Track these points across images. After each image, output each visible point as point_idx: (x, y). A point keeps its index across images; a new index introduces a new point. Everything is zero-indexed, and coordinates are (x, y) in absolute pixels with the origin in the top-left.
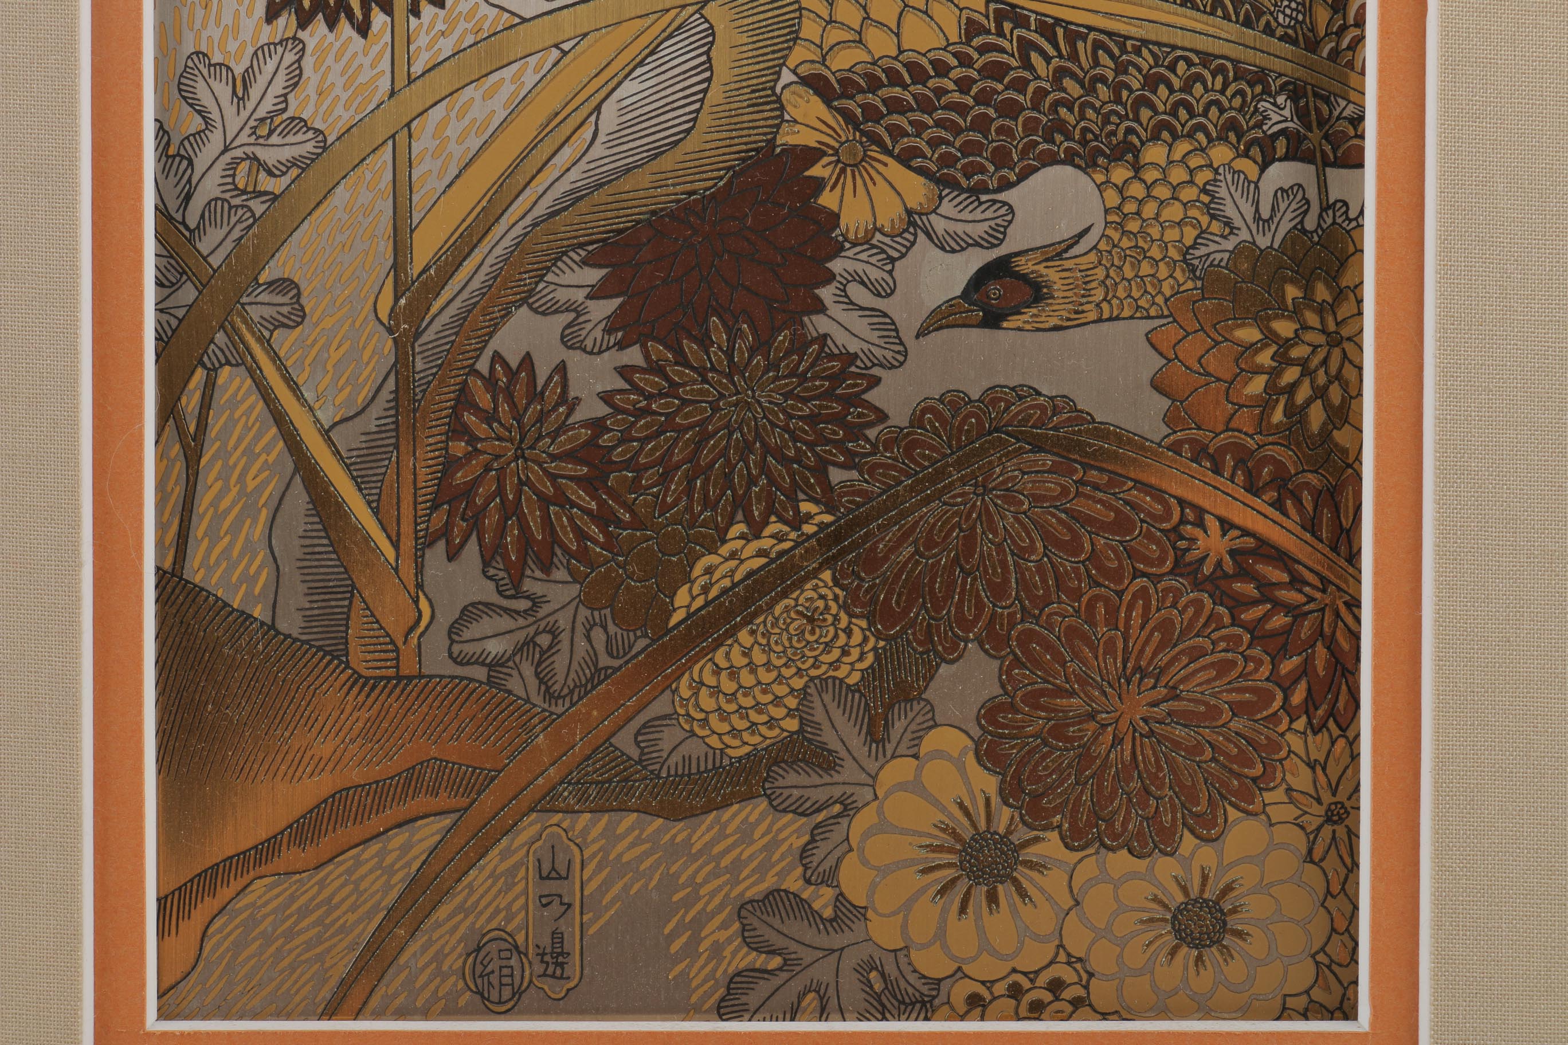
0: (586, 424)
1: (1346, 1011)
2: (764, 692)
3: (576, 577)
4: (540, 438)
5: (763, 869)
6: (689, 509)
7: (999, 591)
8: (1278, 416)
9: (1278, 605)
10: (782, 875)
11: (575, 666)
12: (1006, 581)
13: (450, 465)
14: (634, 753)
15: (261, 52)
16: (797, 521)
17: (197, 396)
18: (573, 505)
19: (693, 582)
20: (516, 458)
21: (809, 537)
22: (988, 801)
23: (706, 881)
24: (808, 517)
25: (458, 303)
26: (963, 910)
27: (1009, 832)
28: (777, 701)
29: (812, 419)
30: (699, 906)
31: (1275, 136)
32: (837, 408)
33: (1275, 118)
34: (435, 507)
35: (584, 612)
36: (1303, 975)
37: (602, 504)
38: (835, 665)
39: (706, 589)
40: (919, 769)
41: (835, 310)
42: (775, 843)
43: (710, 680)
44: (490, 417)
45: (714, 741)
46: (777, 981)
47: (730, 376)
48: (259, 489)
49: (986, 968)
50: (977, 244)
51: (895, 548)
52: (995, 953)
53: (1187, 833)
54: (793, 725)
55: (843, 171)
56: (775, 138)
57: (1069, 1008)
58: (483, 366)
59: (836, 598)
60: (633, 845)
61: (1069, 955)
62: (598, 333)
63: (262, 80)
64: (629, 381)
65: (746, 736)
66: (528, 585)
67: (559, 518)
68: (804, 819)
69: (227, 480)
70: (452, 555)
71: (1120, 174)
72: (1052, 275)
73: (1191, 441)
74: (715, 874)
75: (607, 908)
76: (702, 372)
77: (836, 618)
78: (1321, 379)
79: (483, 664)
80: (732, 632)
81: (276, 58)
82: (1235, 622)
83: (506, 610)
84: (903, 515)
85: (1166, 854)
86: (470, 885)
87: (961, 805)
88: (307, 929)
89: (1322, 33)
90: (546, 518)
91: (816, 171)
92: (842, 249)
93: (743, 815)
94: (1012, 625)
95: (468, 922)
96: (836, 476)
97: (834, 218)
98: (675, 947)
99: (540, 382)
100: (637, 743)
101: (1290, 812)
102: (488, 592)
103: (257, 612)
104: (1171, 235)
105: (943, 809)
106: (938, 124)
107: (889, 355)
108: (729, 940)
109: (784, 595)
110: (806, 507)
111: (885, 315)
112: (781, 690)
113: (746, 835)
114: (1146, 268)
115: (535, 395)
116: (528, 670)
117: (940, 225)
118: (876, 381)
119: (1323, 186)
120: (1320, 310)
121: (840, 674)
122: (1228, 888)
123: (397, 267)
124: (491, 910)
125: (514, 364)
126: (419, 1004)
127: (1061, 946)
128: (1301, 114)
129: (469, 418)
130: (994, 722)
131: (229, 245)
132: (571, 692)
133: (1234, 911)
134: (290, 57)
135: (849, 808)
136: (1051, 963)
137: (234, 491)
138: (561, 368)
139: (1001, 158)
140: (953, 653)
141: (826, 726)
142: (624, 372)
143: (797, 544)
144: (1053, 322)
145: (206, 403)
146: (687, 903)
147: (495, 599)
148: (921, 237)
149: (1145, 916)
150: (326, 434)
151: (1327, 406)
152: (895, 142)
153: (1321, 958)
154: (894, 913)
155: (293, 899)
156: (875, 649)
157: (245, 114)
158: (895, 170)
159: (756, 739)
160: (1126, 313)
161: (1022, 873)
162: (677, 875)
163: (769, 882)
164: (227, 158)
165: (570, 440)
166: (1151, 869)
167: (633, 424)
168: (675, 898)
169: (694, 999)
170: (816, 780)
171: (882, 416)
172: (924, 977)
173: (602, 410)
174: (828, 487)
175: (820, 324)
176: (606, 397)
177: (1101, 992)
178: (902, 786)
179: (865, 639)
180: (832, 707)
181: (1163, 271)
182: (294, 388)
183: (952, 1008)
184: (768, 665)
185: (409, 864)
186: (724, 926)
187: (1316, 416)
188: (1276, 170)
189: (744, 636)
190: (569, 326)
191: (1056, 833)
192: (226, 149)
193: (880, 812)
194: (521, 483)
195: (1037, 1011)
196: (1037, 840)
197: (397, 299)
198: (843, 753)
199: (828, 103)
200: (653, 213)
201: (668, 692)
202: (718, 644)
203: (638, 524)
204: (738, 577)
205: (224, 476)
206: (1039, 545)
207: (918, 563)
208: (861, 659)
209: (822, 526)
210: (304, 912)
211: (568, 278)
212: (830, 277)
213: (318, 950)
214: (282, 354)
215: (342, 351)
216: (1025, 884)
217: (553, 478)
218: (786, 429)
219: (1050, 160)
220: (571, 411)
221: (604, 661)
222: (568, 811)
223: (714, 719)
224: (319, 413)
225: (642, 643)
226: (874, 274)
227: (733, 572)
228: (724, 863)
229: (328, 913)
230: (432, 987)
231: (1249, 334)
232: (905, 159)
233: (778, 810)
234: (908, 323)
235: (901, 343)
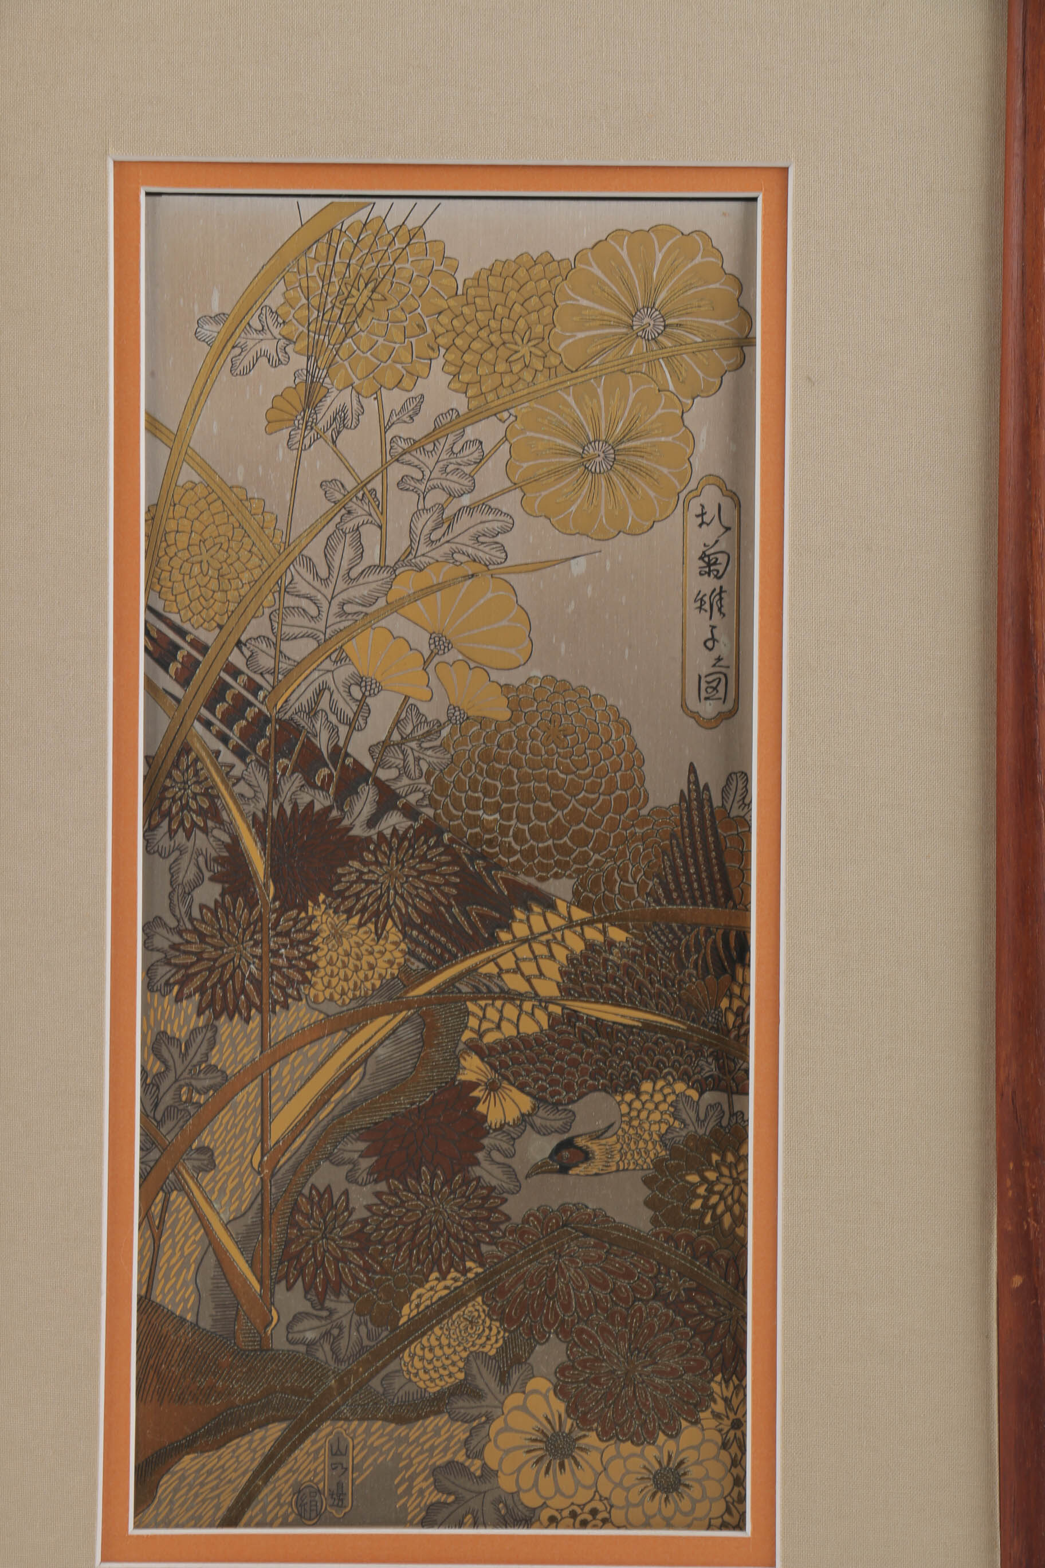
0: (358, 1221)
1: (740, 1526)
2: (447, 1358)
3: (352, 1299)
4: (335, 1228)
5: (446, 1450)
6: (410, 1264)
7: (566, 1308)
8: (708, 1220)
9: (707, 1317)
10: (455, 1453)
11: (351, 1345)
12: (570, 1303)
13: (288, 1243)
14: (380, 1390)
15: (194, 1032)
16: (465, 1271)
17: (160, 1206)
18: (351, 1262)
19: (411, 1303)
20: (322, 1238)
21: (470, 1280)
22: (560, 1416)
23: (416, 1456)
24: (470, 1269)
25: (294, 1159)
26: (547, 1472)
27: (571, 1432)
28: (454, 1364)
29: (473, 1219)
30: (412, 1469)
31: (707, 1078)
32: (485, 1213)
33: (707, 1069)
34: (281, 1263)
35: (356, 1318)
36: (719, 1508)
37: (365, 1262)
38: (483, 1345)
39: (418, 1306)
40: (525, 1399)
41: (485, 1164)
42: (451, 1438)
43: (419, 1352)
44: (309, 1217)
45: (421, 1384)
46: (452, 1509)
47: (431, 1197)
48: (191, 1254)
49: (558, 1502)
50: (556, 1131)
51: (514, 1285)
52: (563, 1495)
53: (661, 1434)
54: (461, 1376)
55: (489, 1094)
56: (455, 1077)
57: (600, 1524)
58: (306, 1191)
59: (484, 1311)
60: (379, 1438)
61: (601, 1496)
62: (364, 1175)
63: (194, 1047)
64: (380, 1199)
65: (437, 1381)
66: (328, 1304)
67: (344, 1269)
68: (466, 1425)
69: (174, 1250)
70: (289, 1288)
71: (629, 1097)
72: (594, 1147)
73: (665, 1233)
74: (421, 1453)
75: (366, 1470)
76: (417, 1194)
77: (484, 1321)
78: (730, 1201)
79: (304, 1344)
80: (431, 1328)
81: (202, 1035)
82: (686, 1324)
83: (317, 1317)
84: (518, 1268)
85: (649, 1443)
86: (296, 1458)
87: (547, 1418)
88: (212, 1481)
89: (731, 1027)
90: (337, 1268)
91: (476, 1093)
92: (488, 1133)
93: (436, 1422)
94: (573, 1325)
95: (293, 1479)
96: (484, 1248)
97: (484, 1118)
98: (400, 1491)
99: (335, 1199)
100: (382, 1385)
101: (713, 1423)
102: (306, 1306)
103: (189, 1317)
104: (655, 1128)
105: (538, 1420)
106: (538, 1070)
107: (512, 1187)
108: (428, 1487)
109: (458, 1309)
110: (469, 1264)
111: (510, 1167)
112: (455, 1358)
113: (437, 1432)
114: (641, 1145)
115: (332, 1206)
116: (327, 1347)
117: (538, 1121)
118: (505, 1201)
119: (731, 1105)
120: (729, 1167)
121: (486, 1350)
122: (682, 1462)
123: (263, 1140)
124: (305, 1472)
125: (322, 1190)
126: (269, 1519)
127: (596, 1491)
128: (721, 1068)
129: (299, 1218)
130: (563, 1375)
131: (177, 1130)
132: (349, 1359)
133: (685, 1474)
134: (209, 1034)
135: (490, 1419)
136: (592, 1499)
137: (178, 1254)
138: (346, 1193)
139: (569, 1087)
140: (543, 1339)
141: (478, 1377)
142: (378, 1195)
143: (464, 1283)
144: (595, 1171)
145: (164, 1209)
146: (407, 1467)
147: (310, 1310)
148: (528, 1127)
149: (639, 1476)
150: (225, 1226)
151: (732, 1215)
152: (516, 1079)
153: (728, 1499)
154: (512, 1474)
155: (204, 1466)
156: (503, 1337)
157: (186, 1063)
158: (515, 1093)
159: (443, 1383)
160: (632, 1167)
161: (577, 1454)
162: (402, 1453)
163: (449, 1457)
164: (177, 1085)
165: (350, 1229)
166: (643, 1451)
167: (381, 1222)
168: (401, 1465)
169: (409, 1517)
170: (472, 1404)
171: (508, 1218)
172: (526, 1507)
173: (366, 1214)
174: (480, 1255)
175: (477, 1171)
176: (369, 1208)
177: (617, 1515)
178: (516, 1408)
179: (499, 1332)
180: (482, 1367)
181: (650, 1146)
182: (210, 1203)
183: (541, 1523)
184: (449, 1346)
185: (264, 1447)
186: (425, 1479)
187: (727, 1220)
188: (707, 1095)
189: (437, 1330)
190: (350, 1171)
191: (594, 1433)
192: (176, 1080)
193: (505, 1420)
194: (325, 1251)
195: (584, 1524)
196: (585, 1436)
197: (263, 1156)
198: (487, 1390)
199: (482, 1059)
200: (393, 1114)
201: (397, 1360)
202: (424, 1334)
203: (384, 1272)
204: (434, 1300)
205: (173, 1246)
206: (587, 1285)
207: (525, 1294)
208: (497, 1341)
209: (477, 1274)
210: (209, 1473)
211: (349, 1147)
212: (482, 1148)
213: (217, 1492)
214: (203, 1185)
215: (235, 1183)
216: (579, 1459)
217: (341, 1249)
218: (459, 1224)
219: (594, 1089)
220: (350, 1214)
221: (366, 1342)
222: (346, 1419)
223: (421, 1372)
224: (222, 1216)
225: (385, 1334)
226: (505, 1146)
227: (432, 1297)
228: (426, 1446)
229: (222, 1473)
230: (275, 1511)
231: (694, 1178)
232: (521, 1088)
233: (454, 1419)
234: (521, 1170)
235: (518, 1181)
